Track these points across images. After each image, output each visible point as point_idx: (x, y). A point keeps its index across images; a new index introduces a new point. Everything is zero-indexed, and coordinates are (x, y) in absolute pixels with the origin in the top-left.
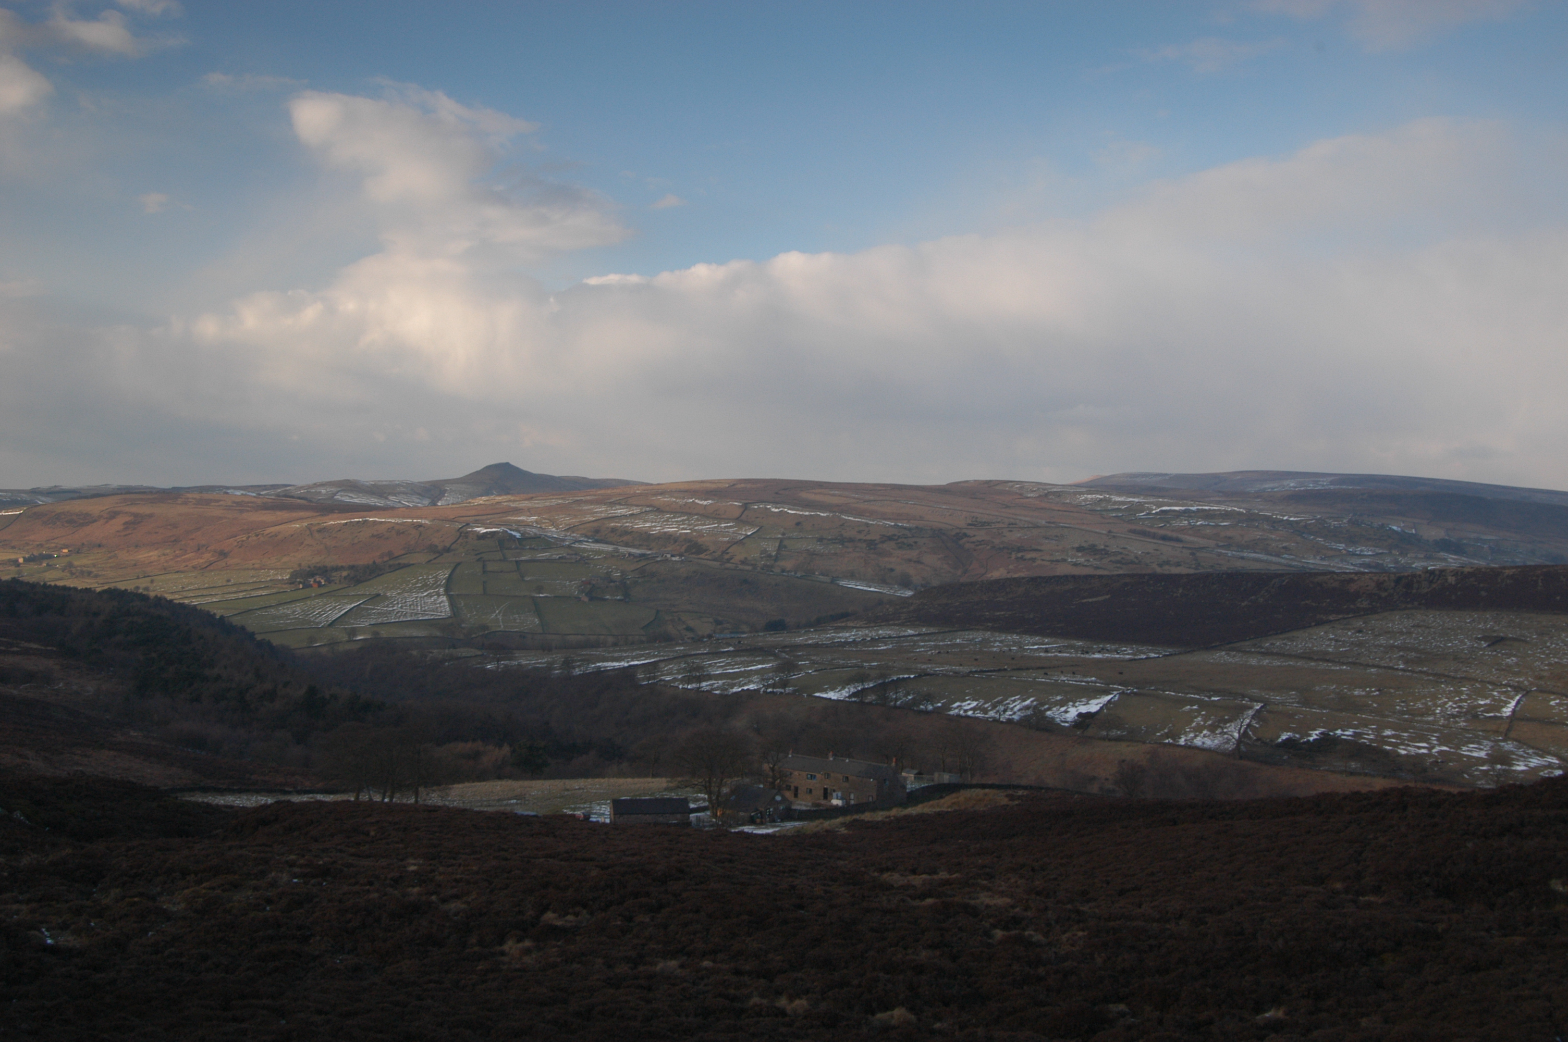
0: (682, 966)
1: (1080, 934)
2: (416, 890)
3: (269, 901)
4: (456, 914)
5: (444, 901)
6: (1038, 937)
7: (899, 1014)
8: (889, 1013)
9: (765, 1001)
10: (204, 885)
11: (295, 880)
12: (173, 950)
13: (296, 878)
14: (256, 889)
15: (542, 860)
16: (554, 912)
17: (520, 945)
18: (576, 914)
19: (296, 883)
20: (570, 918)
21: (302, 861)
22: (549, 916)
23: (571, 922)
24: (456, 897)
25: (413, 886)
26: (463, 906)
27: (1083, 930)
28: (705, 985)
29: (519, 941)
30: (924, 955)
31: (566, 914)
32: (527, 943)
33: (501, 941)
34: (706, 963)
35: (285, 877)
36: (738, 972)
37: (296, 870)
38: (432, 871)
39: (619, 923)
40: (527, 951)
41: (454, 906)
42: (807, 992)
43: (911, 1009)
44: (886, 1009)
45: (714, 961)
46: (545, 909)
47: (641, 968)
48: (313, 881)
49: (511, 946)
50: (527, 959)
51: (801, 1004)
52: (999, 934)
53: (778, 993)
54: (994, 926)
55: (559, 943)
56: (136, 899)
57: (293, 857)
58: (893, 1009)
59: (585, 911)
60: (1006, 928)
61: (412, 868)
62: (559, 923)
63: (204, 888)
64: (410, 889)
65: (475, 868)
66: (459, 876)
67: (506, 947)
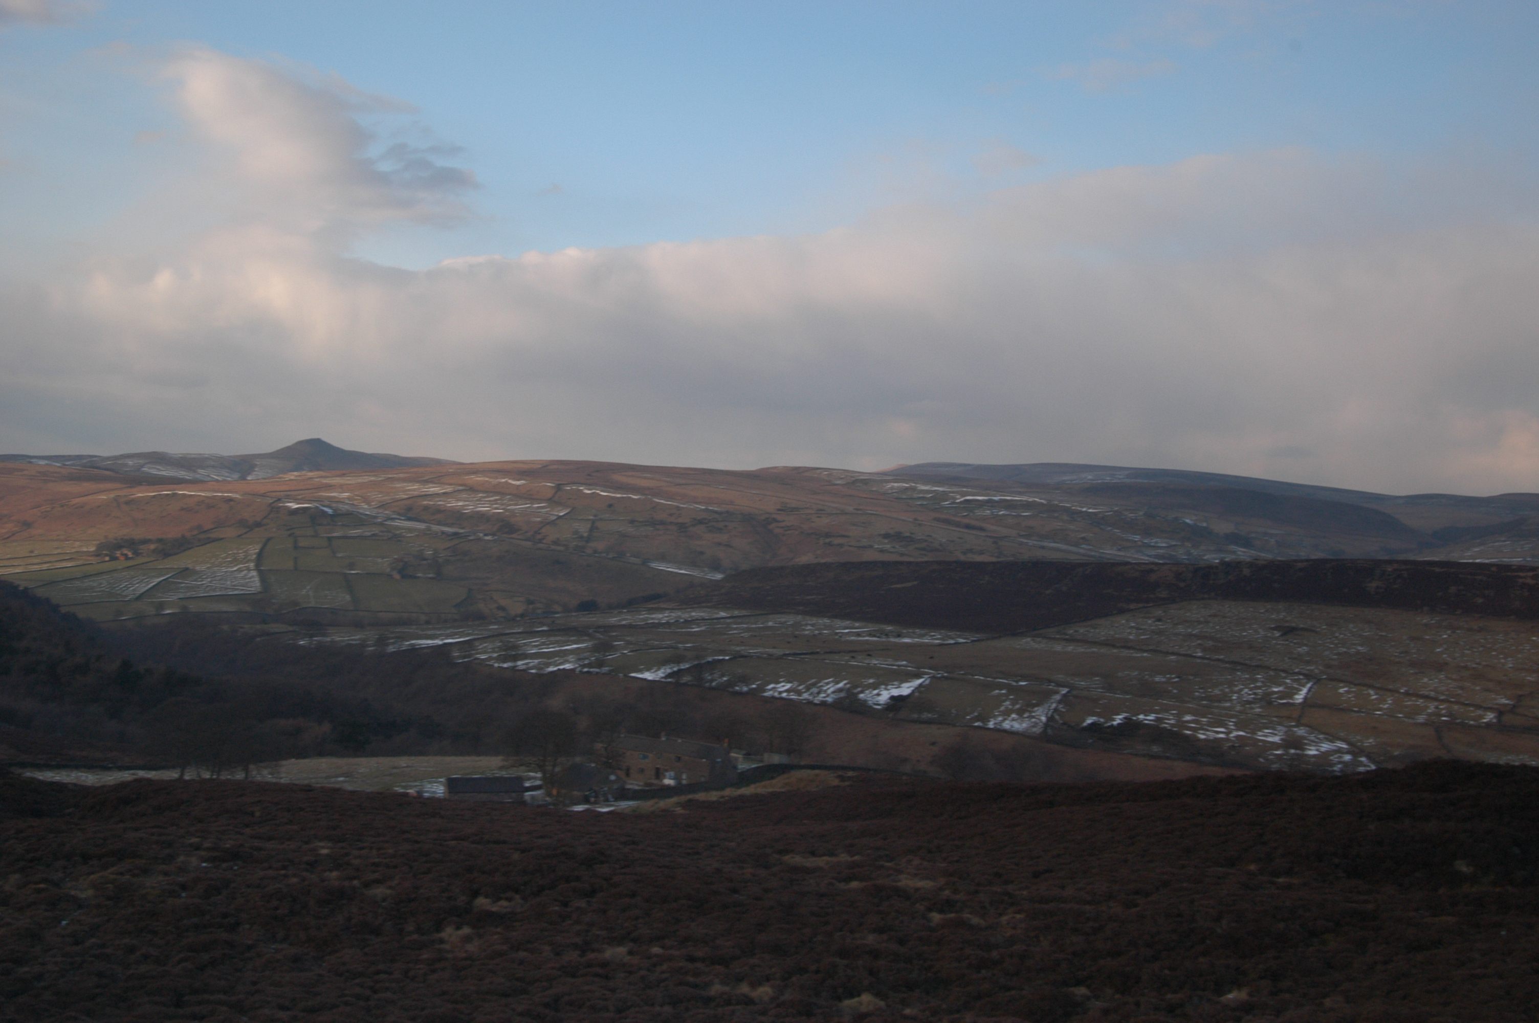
0: (630, 953)
1: (1018, 916)
2: (335, 874)
3: (183, 887)
4: (384, 900)
5: (367, 885)
6: (976, 921)
7: (866, 1001)
8: (856, 999)
9: (726, 989)
10: (109, 871)
11: (204, 865)
12: (93, 940)
13: (204, 862)
14: (166, 874)
15: (453, 842)
16: (486, 897)
17: (460, 932)
18: (509, 899)
19: (205, 867)
20: (504, 903)
21: (207, 844)
22: (482, 902)
23: (506, 907)
24: (378, 882)
25: (331, 871)
26: (389, 892)
27: (1019, 912)
28: (663, 972)
29: (458, 928)
30: (871, 939)
31: (500, 899)
32: (466, 930)
33: (439, 926)
34: (656, 950)
35: (194, 861)
36: (691, 959)
37: (203, 853)
38: (347, 854)
39: (557, 908)
40: (467, 939)
41: (379, 891)
42: (768, 979)
43: (877, 995)
44: (852, 996)
45: (663, 947)
46: (475, 894)
47: (591, 956)
48: (224, 865)
49: (451, 934)
50: (471, 948)
51: (765, 991)
52: (936, 917)
53: (739, 979)
54: (930, 910)
55: (499, 930)
56: (42, 886)
57: (194, 840)
58: (859, 995)
59: (517, 897)
60: (941, 911)
61: (325, 851)
62: (495, 909)
63: (112, 873)
64: (327, 874)
65: (390, 851)
66: (377, 860)
67: (445, 934)
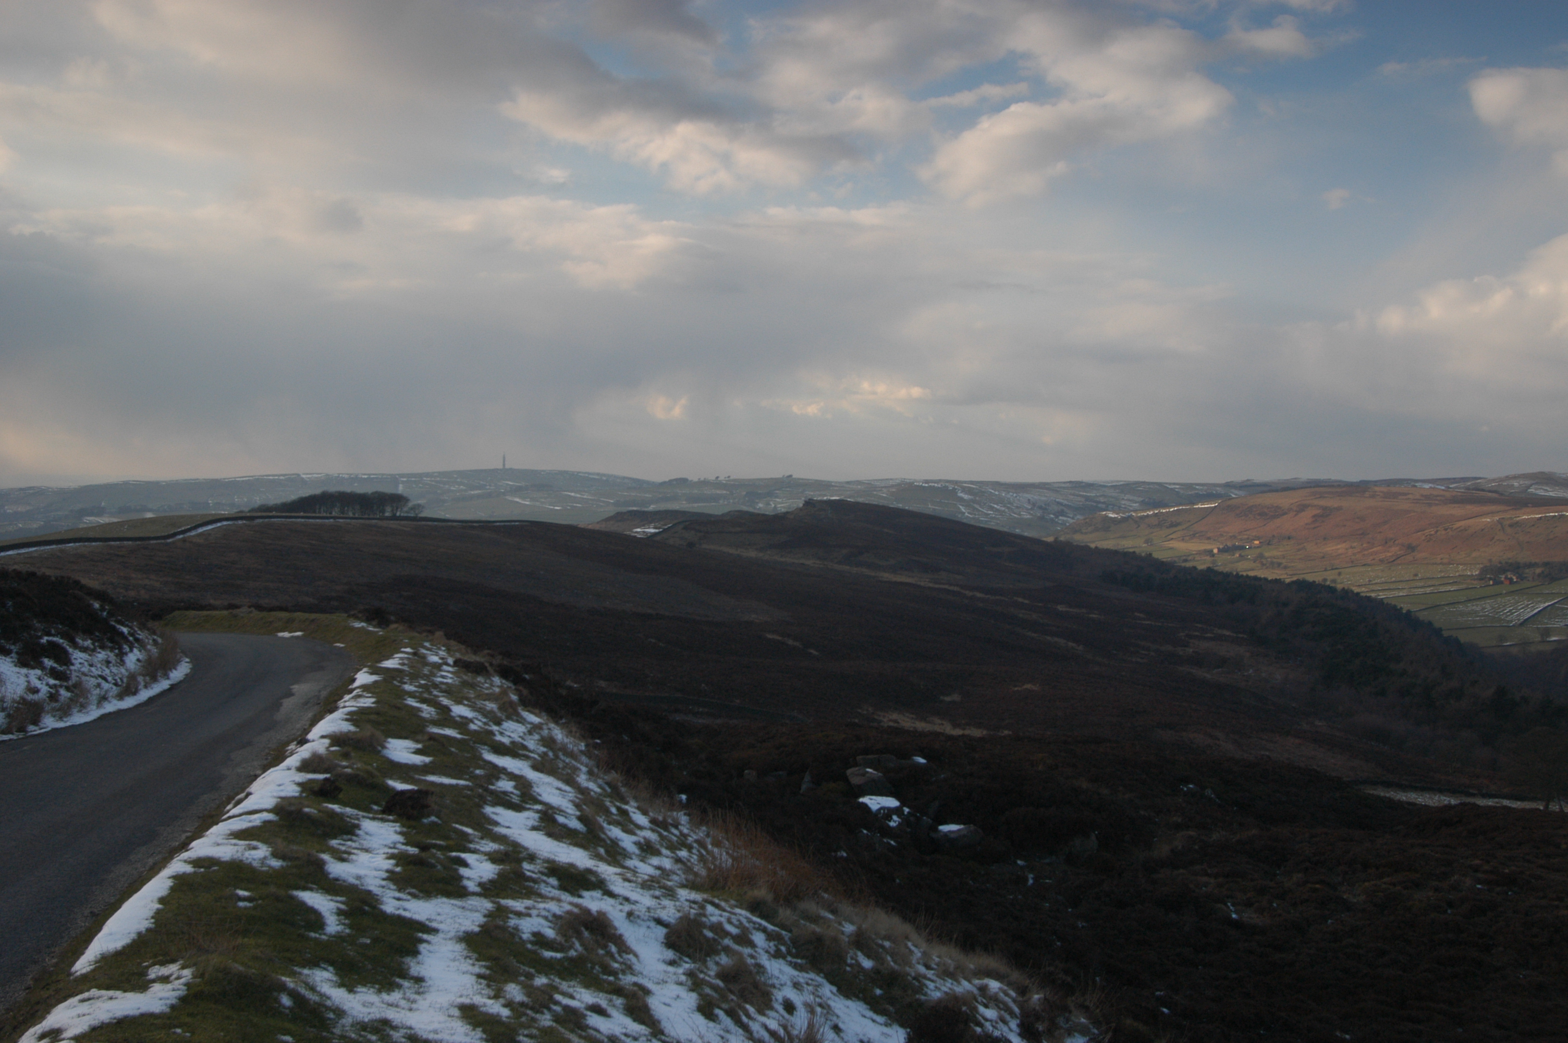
3: (1450, 904)
12: (1351, 940)
13: (1479, 884)
14: (1437, 890)
19: (1479, 889)
21: (1486, 867)
35: (1468, 882)
37: (1480, 875)
48: (1498, 889)
56: (1317, 886)
57: (1477, 862)
63: (1385, 883)
